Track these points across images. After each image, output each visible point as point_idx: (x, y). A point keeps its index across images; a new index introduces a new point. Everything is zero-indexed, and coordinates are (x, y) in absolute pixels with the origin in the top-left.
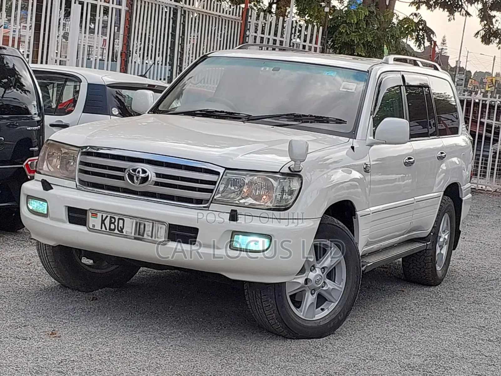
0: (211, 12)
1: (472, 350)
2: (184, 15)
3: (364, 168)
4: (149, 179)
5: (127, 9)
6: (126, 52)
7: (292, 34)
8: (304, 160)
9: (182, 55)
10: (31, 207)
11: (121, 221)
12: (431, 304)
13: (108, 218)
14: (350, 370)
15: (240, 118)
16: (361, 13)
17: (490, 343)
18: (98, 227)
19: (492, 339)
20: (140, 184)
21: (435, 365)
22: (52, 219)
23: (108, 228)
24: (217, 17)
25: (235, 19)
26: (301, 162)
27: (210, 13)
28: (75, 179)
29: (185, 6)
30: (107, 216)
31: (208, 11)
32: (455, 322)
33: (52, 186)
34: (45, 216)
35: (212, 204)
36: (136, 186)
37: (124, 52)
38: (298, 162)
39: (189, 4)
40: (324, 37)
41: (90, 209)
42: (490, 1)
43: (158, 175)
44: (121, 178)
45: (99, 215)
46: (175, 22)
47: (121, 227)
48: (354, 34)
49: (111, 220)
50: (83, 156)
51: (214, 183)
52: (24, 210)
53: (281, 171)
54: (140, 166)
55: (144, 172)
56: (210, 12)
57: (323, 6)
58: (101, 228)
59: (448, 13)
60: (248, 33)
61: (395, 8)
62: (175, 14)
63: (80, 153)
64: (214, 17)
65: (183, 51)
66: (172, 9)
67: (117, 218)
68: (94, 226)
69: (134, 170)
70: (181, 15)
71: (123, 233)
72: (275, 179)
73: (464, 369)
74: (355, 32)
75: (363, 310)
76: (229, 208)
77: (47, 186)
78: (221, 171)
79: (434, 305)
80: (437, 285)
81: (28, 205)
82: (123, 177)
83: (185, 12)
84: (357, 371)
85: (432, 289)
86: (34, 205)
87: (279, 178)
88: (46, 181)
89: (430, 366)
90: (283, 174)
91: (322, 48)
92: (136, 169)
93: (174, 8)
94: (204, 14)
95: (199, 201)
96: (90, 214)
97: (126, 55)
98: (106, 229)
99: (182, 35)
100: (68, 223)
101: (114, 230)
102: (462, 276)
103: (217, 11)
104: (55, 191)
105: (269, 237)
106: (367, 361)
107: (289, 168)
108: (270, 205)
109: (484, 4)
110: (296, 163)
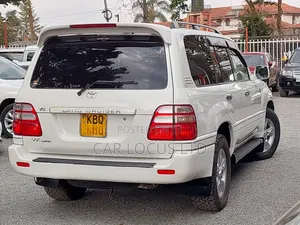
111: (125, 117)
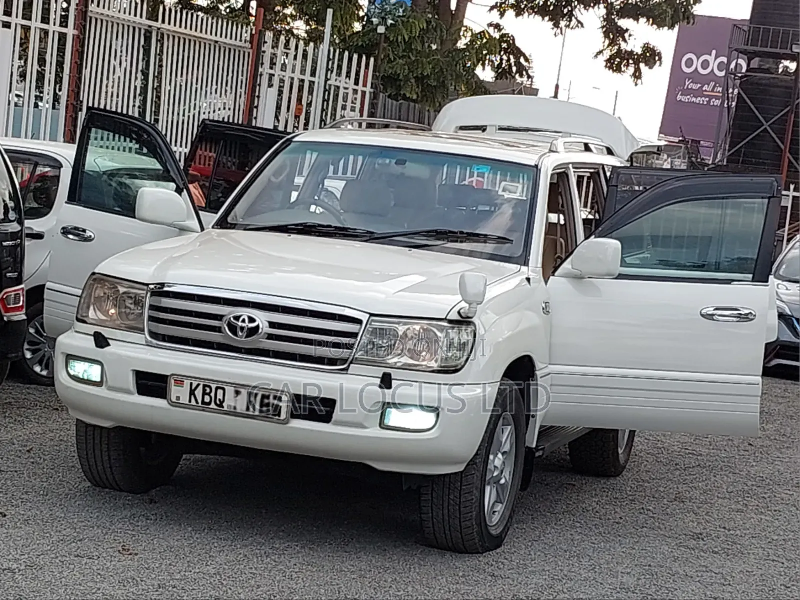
0: (203, 36)
1: (695, 567)
2: (161, 41)
3: (544, 309)
4: (260, 331)
5: (76, 33)
6: (75, 103)
7: (328, 70)
8: (482, 303)
9: (158, 107)
10: (72, 373)
11: (220, 392)
12: (620, 504)
13: (201, 387)
14: (546, 593)
15: (357, 236)
16: (413, 25)
17: (715, 556)
18: (185, 400)
19: (716, 550)
20: (247, 337)
21: (655, 585)
22: (111, 389)
23: (200, 401)
24: (213, 44)
25: (241, 47)
26: (478, 304)
27: (201, 38)
28: (144, 331)
29: (163, 26)
30: (198, 385)
31: (198, 34)
32: (659, 528)
33: (110, 342)
34: (99, 384)
35: (352, 365)
36: (241, 340)
37: (72, 104)
38: (474, 305)
39: (170, 24)
40: (378, 74)
41: (173, 375)
42: (619, 3)
43: (272, 325)
44: (218, 330)
45: (187, 383)
46: (147, 53)
47: (220, 400)
48: (401, 61)
49: (204, 390)
50: (154, 298)
51: (354, 335)
52: (62, 377)
53: (448, 318)
54: (246, 313)
55: (252, 320)
56: (201, 35)
57: (375, 23)
58: (190, 401)
59: (551, 24)
60: (261, 70)
61: (467, 15)
62: (148, 39)
63: (149, 295)
64: (208, 43)
65: (160, 99)
66: (143, 32)
67: (214, 387)
68: (178, 398)
69: (237, 318)
70: (157, 41)
71: (223, 407)
72: (441, 329)
73: (693, 591)
74: (403, 57)
75: (530, 513)
76: (380, 372)
77: (101, 341)
78: (364, 318)
79: (624, 504)
80: (618, 476)
81: (69, 369)
82: (220, 328)
83: (163, 34)
84: (555, 594)
85: (612, 481)
86: (79, 369)
87: (445, 327)
88: (100, 334)
89: (647, 587)
90: (451, 322)
91: (374, 92)
92: (240, 317)
93: (145, 30)
94: (193, 39)
95: (332, 362)
96: (173, 382)
97: (75, 107)
98: (197, 402)
99: (158, 73)
100: (137, 395)
101: (210, 404)
102: (648, 461)
103: (211, 34)
104: (114, 348)
105: (436, 410)
106: (564, 581)
107: (459, 313)
108: (435, 365)
109: (610, 8)
110: (472, 306)
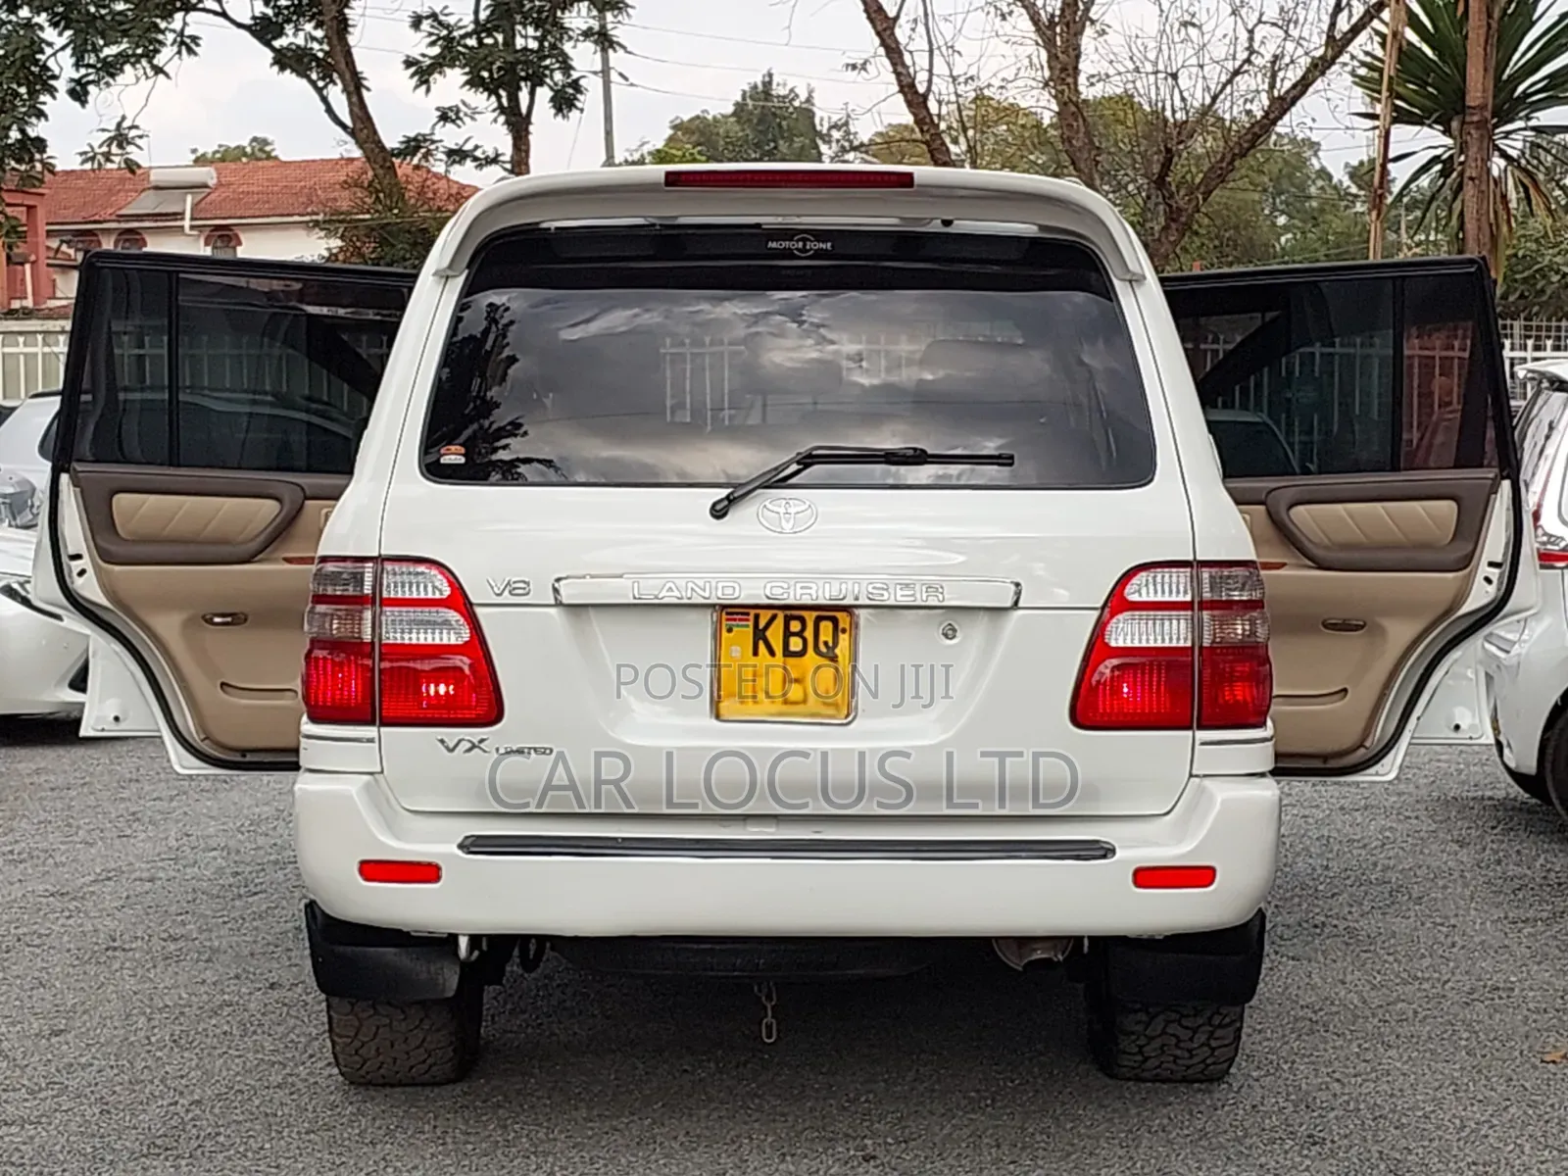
111: (952, 617)
